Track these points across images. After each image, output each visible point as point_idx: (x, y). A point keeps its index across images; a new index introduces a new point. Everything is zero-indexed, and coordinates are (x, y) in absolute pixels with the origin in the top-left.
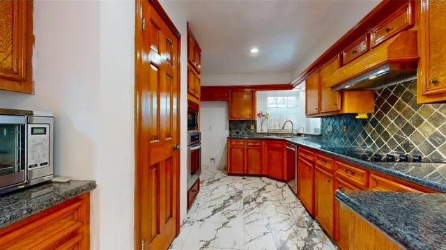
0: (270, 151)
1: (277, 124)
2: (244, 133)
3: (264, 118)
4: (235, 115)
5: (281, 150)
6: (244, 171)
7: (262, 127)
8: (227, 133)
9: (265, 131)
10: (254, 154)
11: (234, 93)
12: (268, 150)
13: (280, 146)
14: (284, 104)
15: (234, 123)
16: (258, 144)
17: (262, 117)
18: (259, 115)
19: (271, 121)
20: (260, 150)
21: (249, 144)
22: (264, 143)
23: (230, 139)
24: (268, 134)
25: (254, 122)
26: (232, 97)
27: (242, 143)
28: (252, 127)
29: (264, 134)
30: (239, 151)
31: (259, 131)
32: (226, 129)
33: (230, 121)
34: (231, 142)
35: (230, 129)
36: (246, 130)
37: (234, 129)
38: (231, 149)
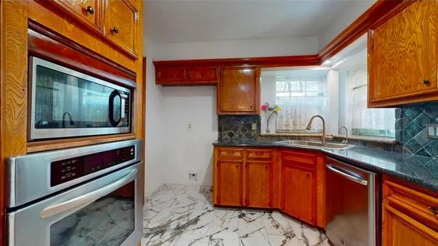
0: (287, 169)
1: (291, 122)
2: (240, 136)
3: (271, 112)
4: (227, 107)
5: (312, 169)
6: (241, 203)
7: (268, 126)
8: (214, 136)
9: (273, 132)
10: (259, 172)
11: (225, 72)
12: (284, 166)
13: (310, 162)
14: (301, 91)
15: (226, 121)
16: (266, 155)
17: (268, 111)
18: (264, 108)
19: (281, 117)
20: (270, 166)
21: (251, 155)
22: (275, 154)
23: (218, 147)
24: (279, 138)
25: (257, 118)
26: (222, 77)
27: (238, 154)
28: (254, 126)
29: (272, 137)
30: (233, 167)
31: (263, 132)
32: (213, 130)
33: (220, 117)
34: (220, 151)
35: (220, 130)
36: (244, 130)
37: (226, 129)
38: (219, 163)
